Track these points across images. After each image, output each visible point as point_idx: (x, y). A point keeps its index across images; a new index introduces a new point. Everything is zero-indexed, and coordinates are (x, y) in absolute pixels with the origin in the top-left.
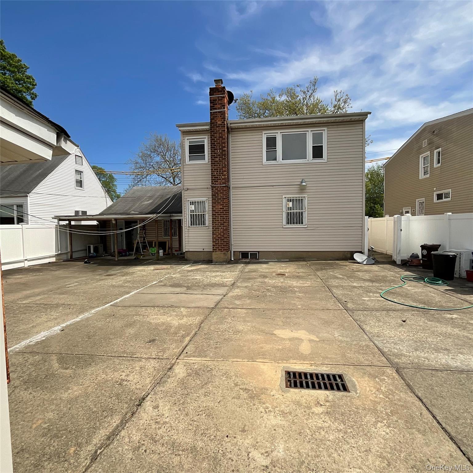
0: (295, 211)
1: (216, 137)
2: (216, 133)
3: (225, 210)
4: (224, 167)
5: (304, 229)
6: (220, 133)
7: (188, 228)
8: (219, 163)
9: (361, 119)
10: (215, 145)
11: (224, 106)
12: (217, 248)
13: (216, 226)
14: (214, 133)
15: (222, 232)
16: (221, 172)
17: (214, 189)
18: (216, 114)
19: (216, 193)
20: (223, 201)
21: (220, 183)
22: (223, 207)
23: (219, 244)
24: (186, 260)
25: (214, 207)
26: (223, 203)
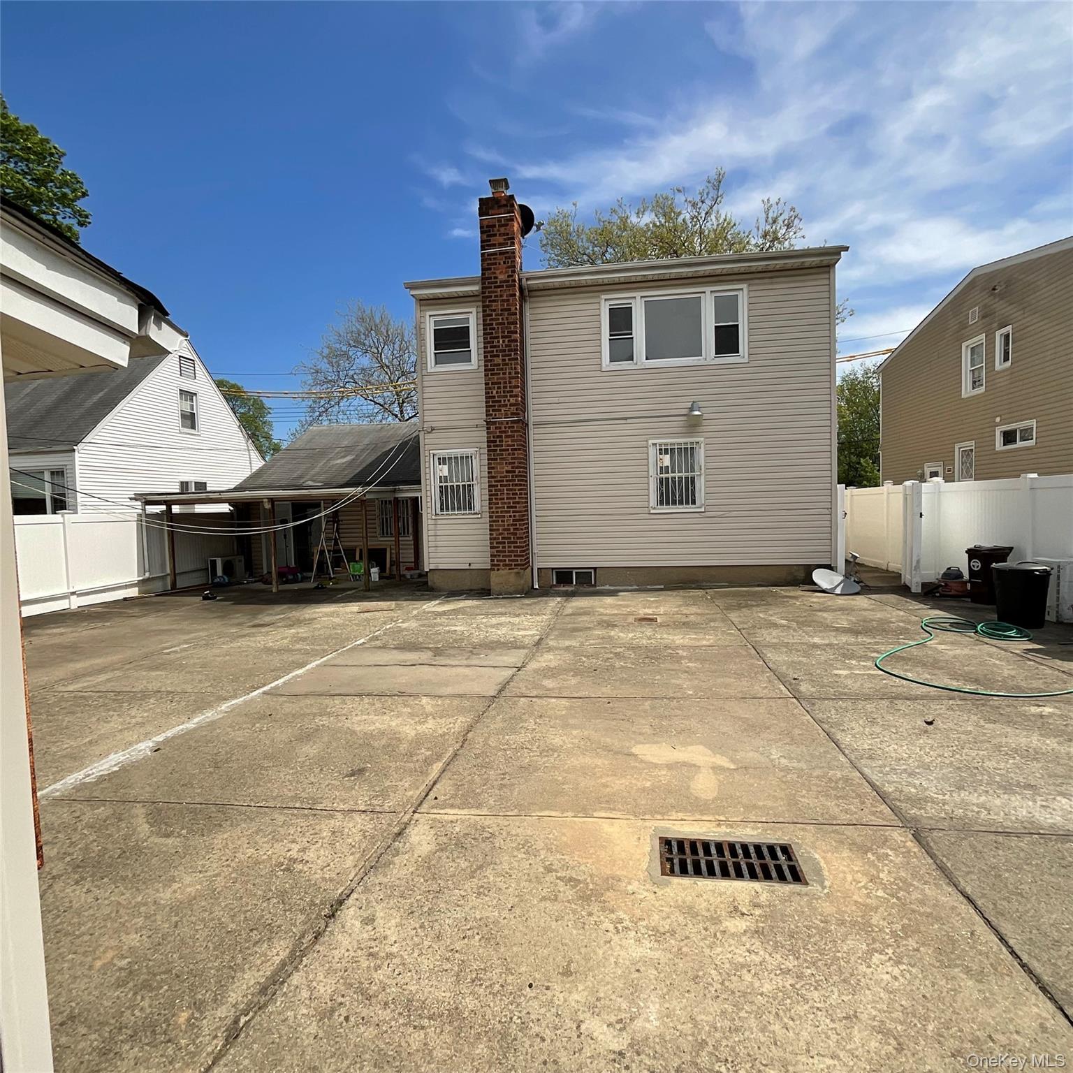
0: (677, 475)
1: (495, 310)
2: (494, 301)
3: (516, 476)
4: (514, 378)
5: (697, 515)
6: (503, 301)
7: (433, 517)
8: (502, 369)
9: (825, 263)
10: (494, 329)
11: (513, 238)
12: (501, 561)
13: (497, 512)
14: (489, 301)
15: (512, 525)
16: (508, 389)
17: (493, 427)
18: (494, 259)
19: (498, 437)
20: (513, 454)
21: (506, 414)
22: (512, 468)
23: (505, 552)
24: (432, 589)
25: (493, 468)
26: (512, 459)
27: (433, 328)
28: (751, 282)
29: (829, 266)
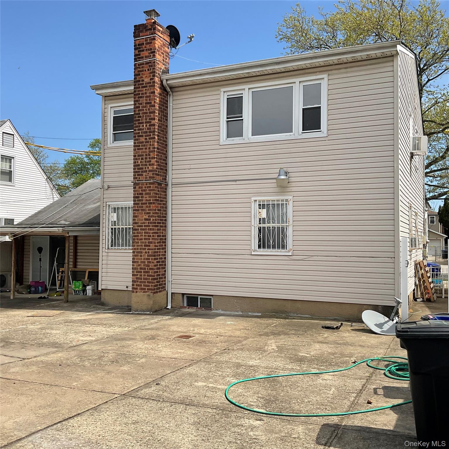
0: (271, 225)
1: (141, 104)
2: (141, 97)
3: (151, 223)
4: (152, 152)
5: (286, 258)
6: (147, 97)
7: (106, 251)
8: (145, 145)
10: (140, 117)
11: (154, 52)
12: (138, 285)
13: (138, 249)
14: (138, 98)
15: (147, 259)
16: (148, 160)
17: (137, 187)
18: (142, 67)
19: (140, 194)
20: (150, 207)
21: (146, 178)
22: (149, 217)
23: (141, 279)
24: (103, 304)
25: (136, 217)
26: (149, 210)
27: (113, 116)
28: (330, 72)
29: (393, 56)
